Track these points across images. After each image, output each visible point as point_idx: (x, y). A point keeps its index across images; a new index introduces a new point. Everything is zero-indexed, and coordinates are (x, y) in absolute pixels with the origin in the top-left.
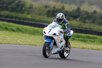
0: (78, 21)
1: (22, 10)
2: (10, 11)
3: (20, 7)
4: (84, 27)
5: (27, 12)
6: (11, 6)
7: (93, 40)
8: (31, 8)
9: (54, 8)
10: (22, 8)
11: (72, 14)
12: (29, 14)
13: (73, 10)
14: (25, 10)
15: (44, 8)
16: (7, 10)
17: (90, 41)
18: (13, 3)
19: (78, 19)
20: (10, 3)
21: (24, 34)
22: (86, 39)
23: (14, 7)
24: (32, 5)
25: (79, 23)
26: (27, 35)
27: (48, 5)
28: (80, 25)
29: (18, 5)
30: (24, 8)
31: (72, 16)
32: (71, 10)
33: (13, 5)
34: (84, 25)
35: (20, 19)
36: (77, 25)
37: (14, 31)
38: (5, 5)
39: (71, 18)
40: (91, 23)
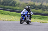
0: (41, 10)
1: (15, 5)
2: (9, 6)
3: (14, 4)
4: (44, 13)
5: (17, 6)
6: (10, 3)
7: (45, 18)
8: (19, 4)
9: (30, 4)
10: (15, 4)
11: (38, 7)
12: (18, 7)
13: (39, 5)
14: (16, 5)
15: (25, 4)
16: (8, 5)
17: (44, 19)
18: (10, 2)
19: (41, 9)
20: (9, 2)
21: (11, 16)
22: (41, 18)
23: (11, 4)
24: (19, 3)
25: (42, 11)
26: (12, 16)
27: (27, 3)
28: (42, 12)
29: (13, 3)
30: (16, 4)
31: (38, 8)
32: (38, 5)
33: (11, 3)
34: (44, 12)
35: (14, 9)
36: (41, 12)
37: (6, 14)
38: (7, 3)
39: (38, 9)
40: (47, 11)
